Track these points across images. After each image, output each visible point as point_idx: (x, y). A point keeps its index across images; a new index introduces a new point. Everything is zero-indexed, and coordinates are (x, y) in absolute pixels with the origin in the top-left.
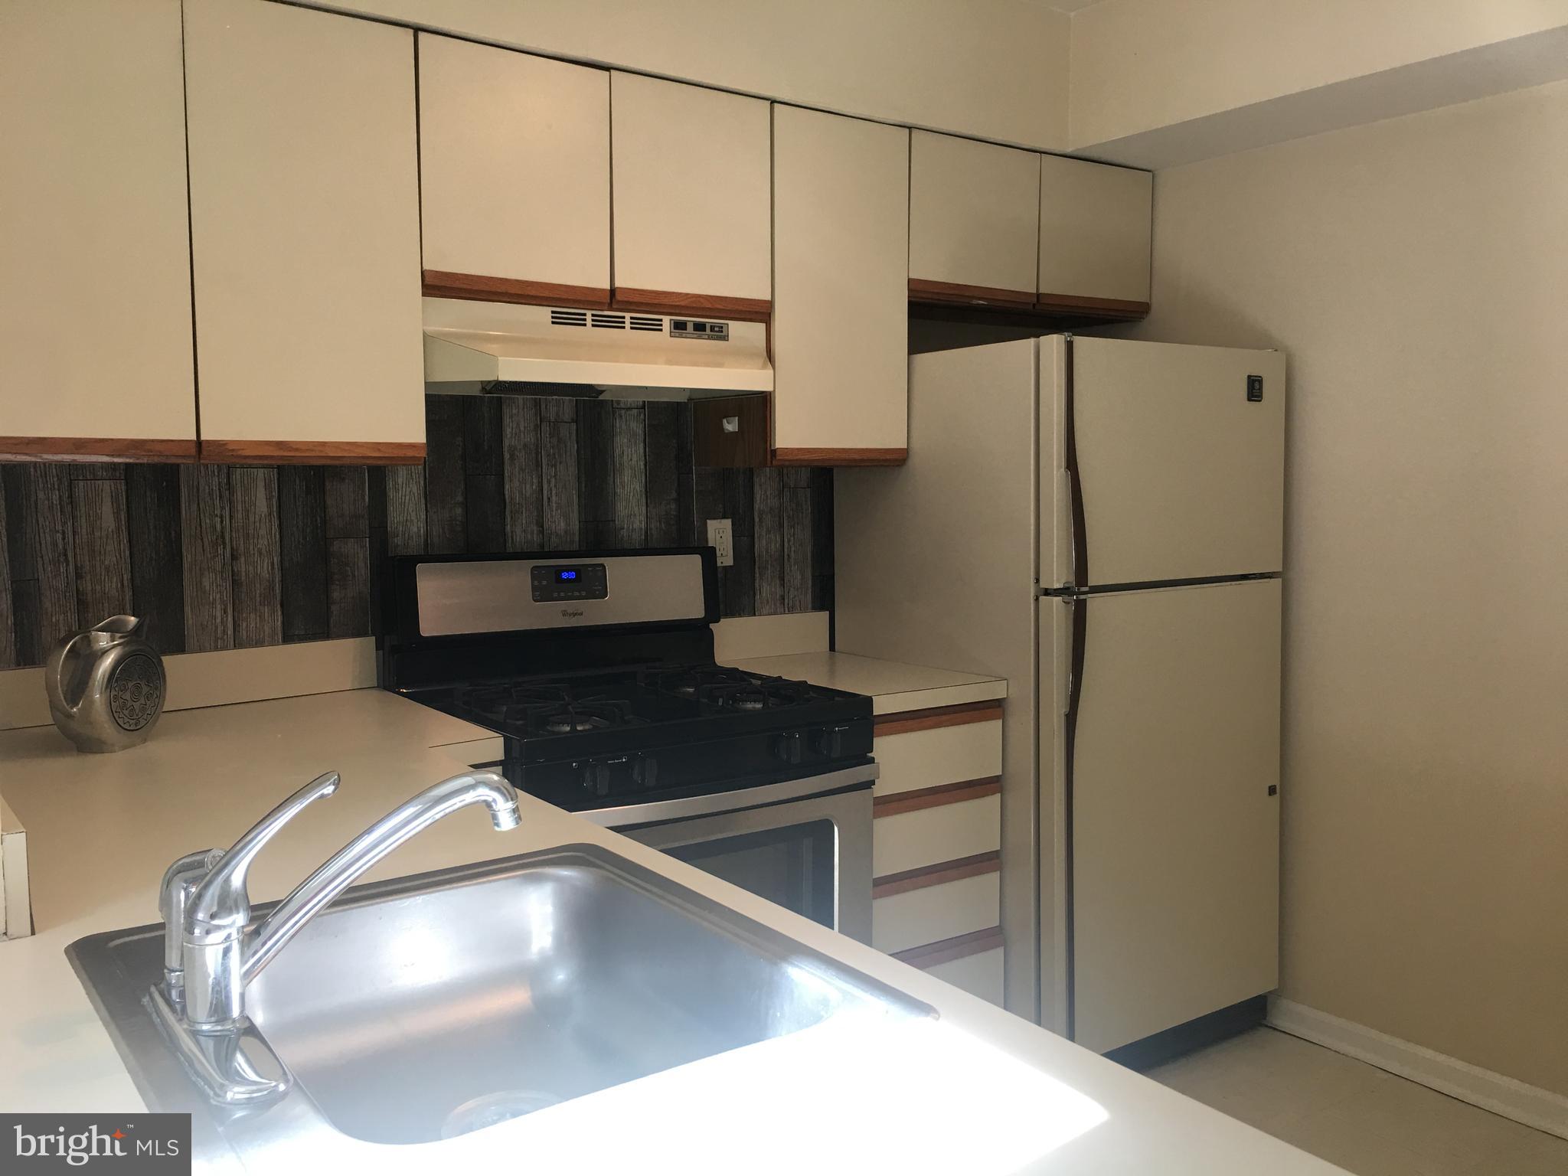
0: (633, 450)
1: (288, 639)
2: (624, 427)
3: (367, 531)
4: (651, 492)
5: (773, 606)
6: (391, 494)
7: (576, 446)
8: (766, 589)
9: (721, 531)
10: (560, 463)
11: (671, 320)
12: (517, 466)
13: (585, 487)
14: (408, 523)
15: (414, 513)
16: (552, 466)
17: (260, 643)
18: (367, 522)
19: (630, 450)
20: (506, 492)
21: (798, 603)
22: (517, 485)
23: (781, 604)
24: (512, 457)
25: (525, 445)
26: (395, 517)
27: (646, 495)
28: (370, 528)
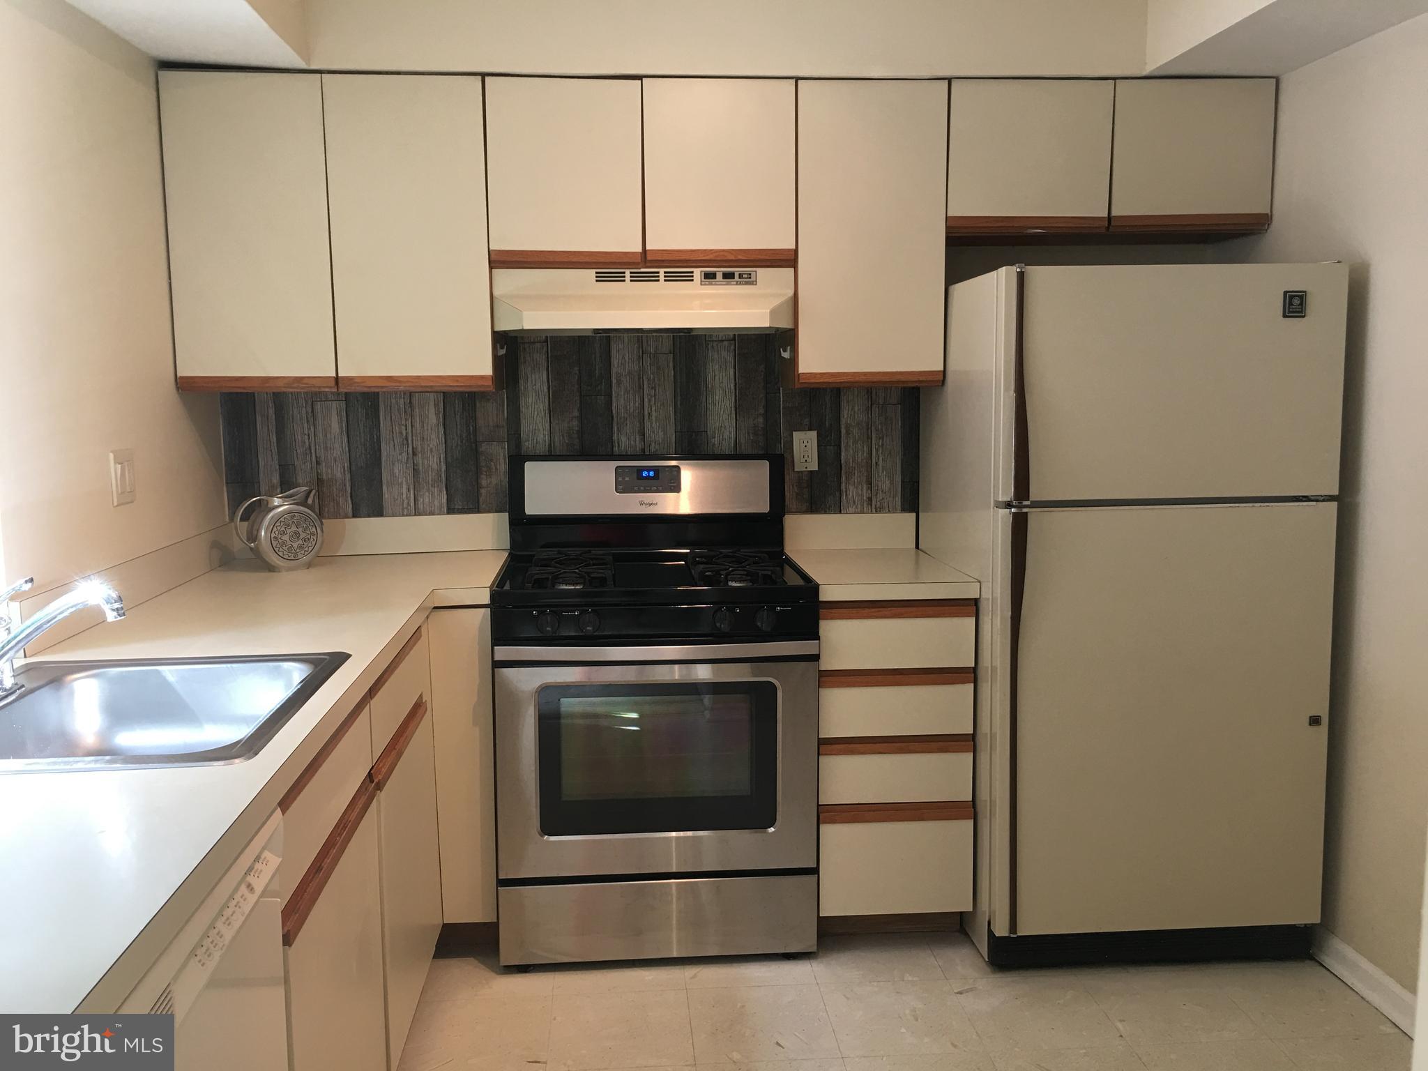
0: (724, 374)
1: (451, 511)
2: (716, 356)
3: (506, 437)
4: (740, 408)
5: (859, 506)
6: (523, 410)
7: (673, 372)
8: (852, 491)
9: (805, 442)
10: (659, 385)
11: (701, 272)
12: (623, 388)
13: (681, 405)
14: (537, 431)
15: (541, 424)
16: (652, 388)
17: (432, 513)
18: (506, 430)
19: (721, 374)
20: (613, 408)
21: (886, 504)
22: (623, 402)
23: (868, 504)
24: (619, 382)
25: (629, 373)
26: (526, 426)
27: (736, 410)
28: (508, 434)
